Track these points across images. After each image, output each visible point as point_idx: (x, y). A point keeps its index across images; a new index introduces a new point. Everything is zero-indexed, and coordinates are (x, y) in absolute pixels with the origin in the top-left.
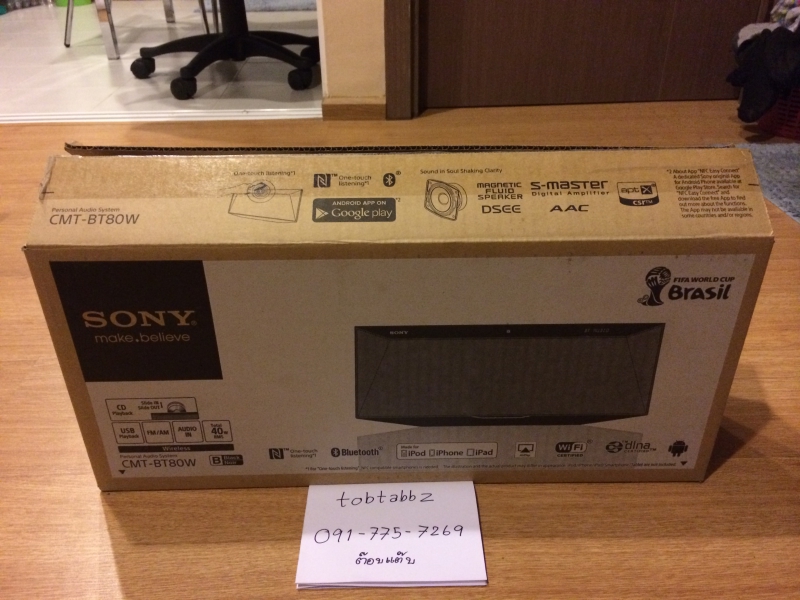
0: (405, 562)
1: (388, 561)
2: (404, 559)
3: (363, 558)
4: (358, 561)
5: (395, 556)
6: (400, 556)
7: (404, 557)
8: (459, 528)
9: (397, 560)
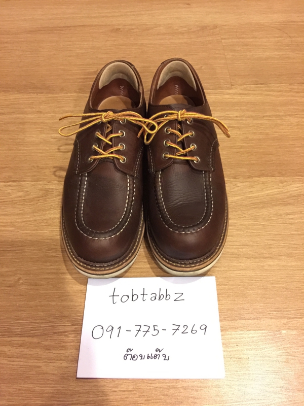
0: (162, 358)
1: (148, 357)
2: (161, 356)
3: (130, 355)
4: (125, 357)
5: (154, 353)
6: (158, 353)
7: (161, 354)
8: (204, 327)
9: (156, 356)
